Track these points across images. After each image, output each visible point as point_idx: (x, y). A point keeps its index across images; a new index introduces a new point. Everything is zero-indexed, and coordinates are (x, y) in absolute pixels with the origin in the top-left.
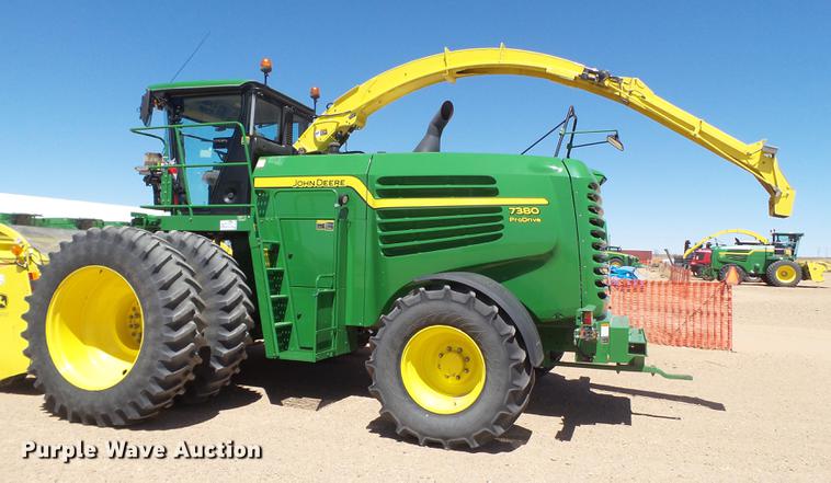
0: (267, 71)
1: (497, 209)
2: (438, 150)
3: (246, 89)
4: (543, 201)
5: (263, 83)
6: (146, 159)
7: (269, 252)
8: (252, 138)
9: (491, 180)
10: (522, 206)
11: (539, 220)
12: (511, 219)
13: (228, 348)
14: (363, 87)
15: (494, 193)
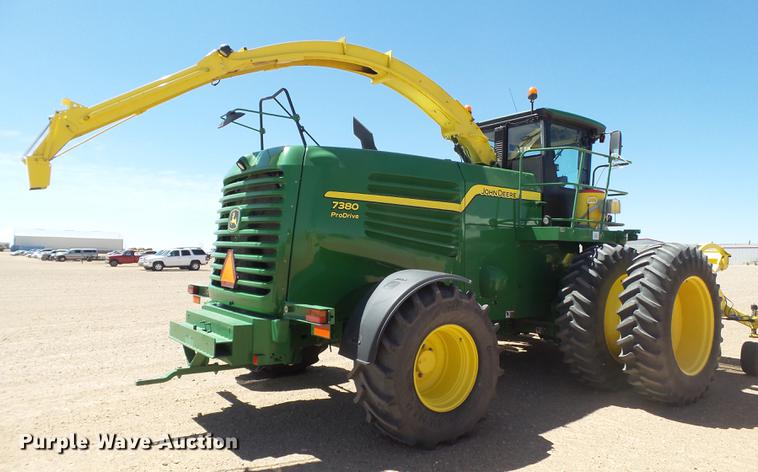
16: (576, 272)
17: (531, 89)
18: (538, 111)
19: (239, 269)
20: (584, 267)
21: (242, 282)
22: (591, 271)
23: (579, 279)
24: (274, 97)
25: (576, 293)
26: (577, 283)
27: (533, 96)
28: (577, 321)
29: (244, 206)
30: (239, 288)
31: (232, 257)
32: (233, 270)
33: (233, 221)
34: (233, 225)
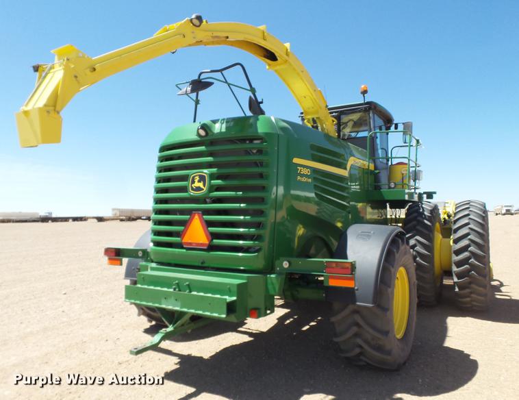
16: (414, 223)
17: (363, 86)
18: (368, 103)
19: (211, 229)
20: (419, 218)
21: (216, 241)
22: (426, 221)
23: (419, 227)
24: (221, 71)
25: (418, 238)
26: (418, 231)
27: (364, 92)
28: (421, 258)
29: (214, 170)
30: (212, 248)
31: (201, 219)
32: (206, 231)
33: (197, 184)
34: (199, 189)
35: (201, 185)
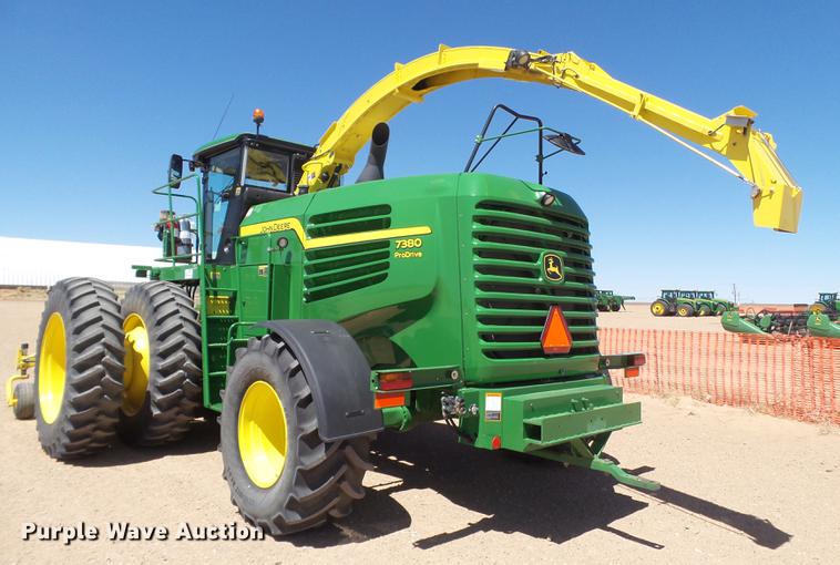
0: (259, 121)
1: (385, 243)
2: (382, 178)
3: (240, 142)
4: (426, 230)
5: (255, 133)
6: (161, 216)
7: (229, 300)
8: (243, 188)
9: (386, 209)
10: (407, 237)
11: (420, 254)
12: (397, 254)
13: (164, 394)
14: (340, 122)
15: (386, 224)
19: (572, 328)
21: (578, 343)
30: (574, 351)
31: (561, 315)
32: (567, 330)
33: (552, 269)
34: (554, 275)
35: (556, 270)
